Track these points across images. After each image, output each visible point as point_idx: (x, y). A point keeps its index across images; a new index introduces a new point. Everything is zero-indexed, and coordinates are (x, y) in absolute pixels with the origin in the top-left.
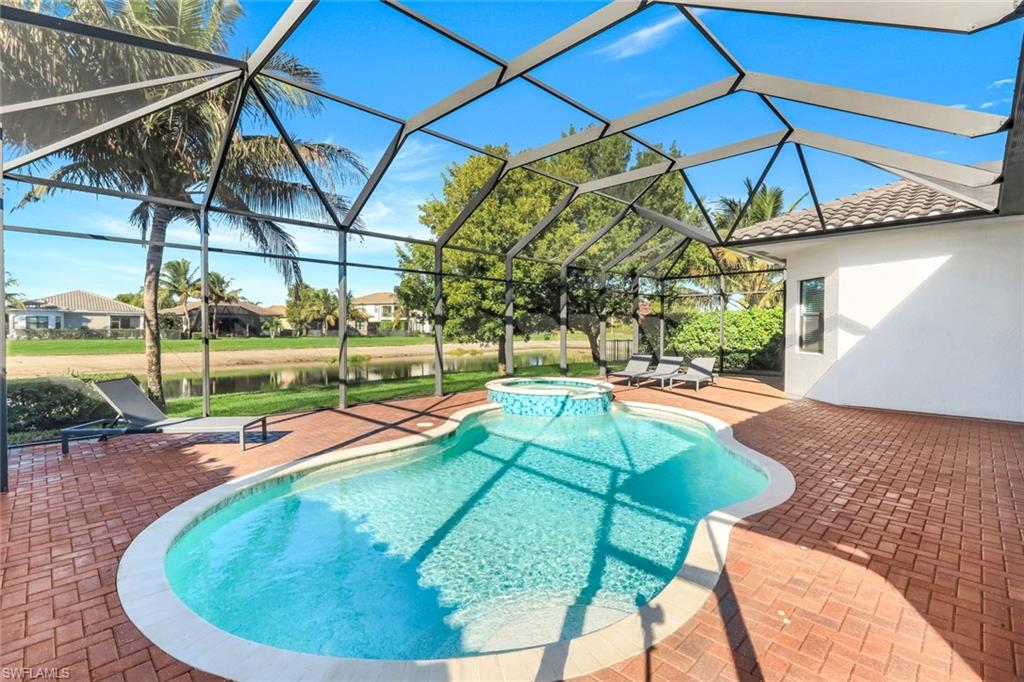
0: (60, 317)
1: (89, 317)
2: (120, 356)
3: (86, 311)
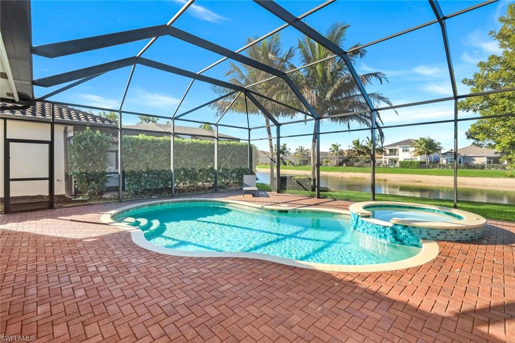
0: (461, 159)
1: (475, 158)
2: (479, 178)
3: (473, 155)
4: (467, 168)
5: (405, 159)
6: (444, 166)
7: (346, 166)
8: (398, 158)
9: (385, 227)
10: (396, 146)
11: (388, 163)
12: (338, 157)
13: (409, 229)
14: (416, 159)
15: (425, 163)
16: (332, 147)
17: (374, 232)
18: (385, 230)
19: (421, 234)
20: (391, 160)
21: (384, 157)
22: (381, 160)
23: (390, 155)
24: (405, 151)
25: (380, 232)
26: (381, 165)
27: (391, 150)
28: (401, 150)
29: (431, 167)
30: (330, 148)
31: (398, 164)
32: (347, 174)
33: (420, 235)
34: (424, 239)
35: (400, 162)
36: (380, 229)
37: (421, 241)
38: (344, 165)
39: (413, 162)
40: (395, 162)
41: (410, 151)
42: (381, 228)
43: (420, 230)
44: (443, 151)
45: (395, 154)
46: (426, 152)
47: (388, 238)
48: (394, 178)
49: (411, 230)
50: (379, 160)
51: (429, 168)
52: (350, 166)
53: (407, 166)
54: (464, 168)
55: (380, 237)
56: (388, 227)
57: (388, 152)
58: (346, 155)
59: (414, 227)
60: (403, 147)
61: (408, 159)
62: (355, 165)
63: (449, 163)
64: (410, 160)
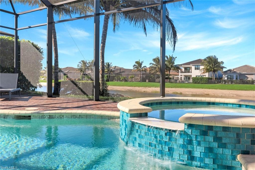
0: (237, 76)
1: (247, 76)
3: (246, 73)
4: (242, 84)
5: (196, 76)
6: (225, 81)
7: (149, 81)
8: (191, 75)
9: (170, 132)
10: (189, 64)
11: (183, 79)
12: (141, 73)
13: (216, 133)
14: (205, 76)
15: (212, 79)
16: (136, 64)
17: (150, 144)
18: (170, 139)
19: (239, 142)
20: (186, 76)
21: (180, 74)
22: (178, 76)
23: (185, 72)
24: (197, 69)
25: (160, 143)
26: (178, 81)
27: (186, 68)
28: (193, 68)
29: (216, 82)
30: (134, 65)
31: (191, 80)
32: (150, 88)
33: (238, 145)
34: (245, 153)
35: (193, 78)
36: (161, 136)
37: (239, 157)
38: (147, 81)
39: (203, 78)
40: (189, 79)
41: (200, 69)
42: (163, 133)
43: (238, 135)
44: (224, 70)
45: (189, 72)
46: (212, 70)
47: (176, 155)
48: (188, 92)
49: (219, 135)
50: (177, 76)
51: (215, 83)
52: (152, 82)
53: (198, 81)
54: (240, 83)
55: (161, 152)
56: (175, 131)
57: (183, 70)
58: (148, 72)
59: (225, 129)
60: (195, 66)
61: (199, 76)
62: (156, 81)
63: (229, 79)
64: (200, 77)
